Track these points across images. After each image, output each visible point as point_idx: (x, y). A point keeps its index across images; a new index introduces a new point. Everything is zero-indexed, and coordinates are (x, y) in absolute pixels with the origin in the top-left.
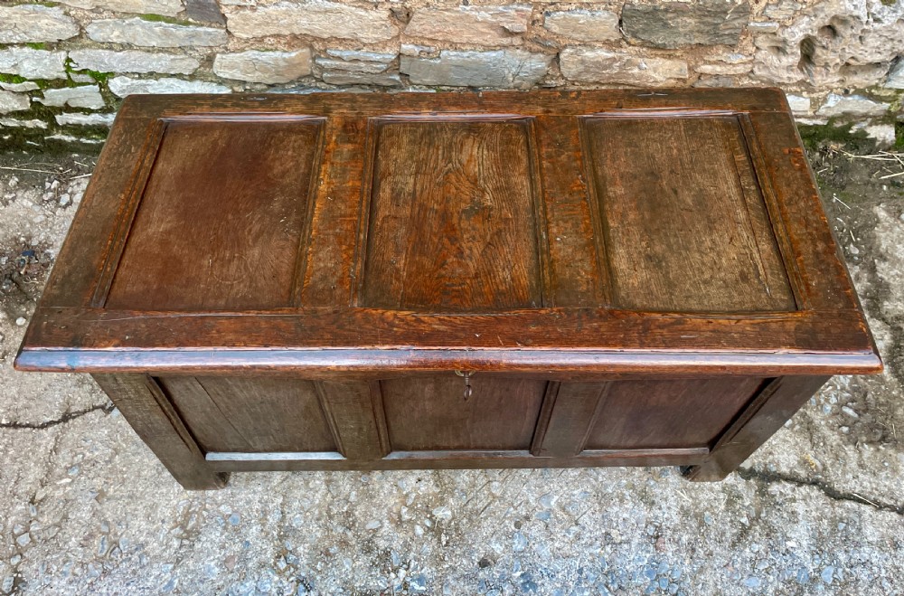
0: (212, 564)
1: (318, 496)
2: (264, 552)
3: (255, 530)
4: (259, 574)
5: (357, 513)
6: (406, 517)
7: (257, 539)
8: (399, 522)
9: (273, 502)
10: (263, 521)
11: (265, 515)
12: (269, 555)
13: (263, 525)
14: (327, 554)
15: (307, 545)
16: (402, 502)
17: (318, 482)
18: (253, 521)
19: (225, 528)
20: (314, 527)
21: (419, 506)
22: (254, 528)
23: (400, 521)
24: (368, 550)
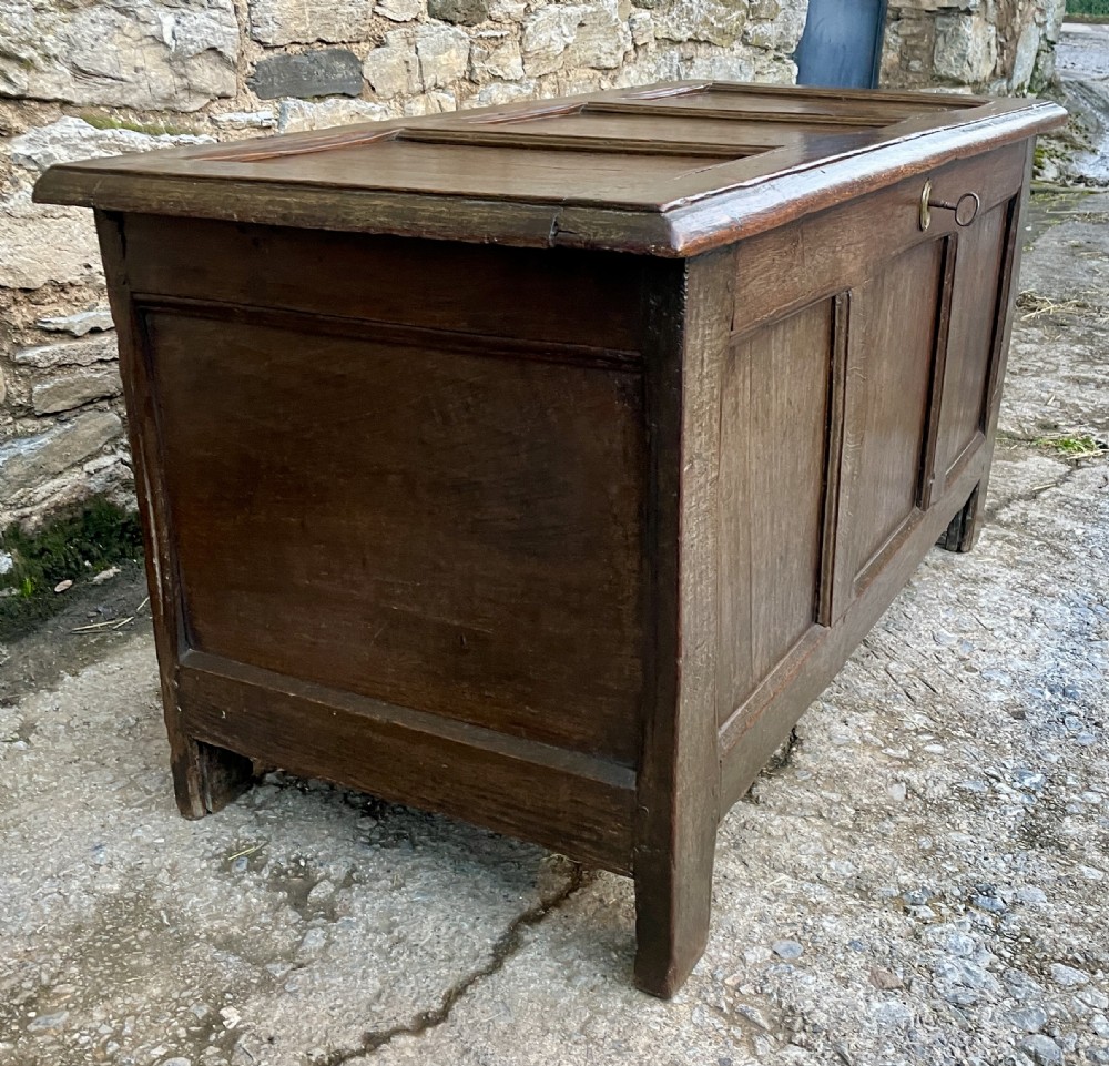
0: (876, 1005)
1: (805, 829)
2: (886, 927)
3: (829, 924)
4: (928, 946)
5: (865, 801)
6: (904, 753)
7: (853, 926)
8: (909, 763)
9: (785, 886)
10: (818, 909)
11: (805, 903)
12: (897, 921)
13: (826, 911)
14: (932, 852)
15: (899, 870)
16: (873, 750)
17: (776, 823)
18: (810, 922)
19: (803, 967)
20: (867, 853)
21: (890, 735)
22: (825, 924)
23: (907, 761)
24: (944, 809)
